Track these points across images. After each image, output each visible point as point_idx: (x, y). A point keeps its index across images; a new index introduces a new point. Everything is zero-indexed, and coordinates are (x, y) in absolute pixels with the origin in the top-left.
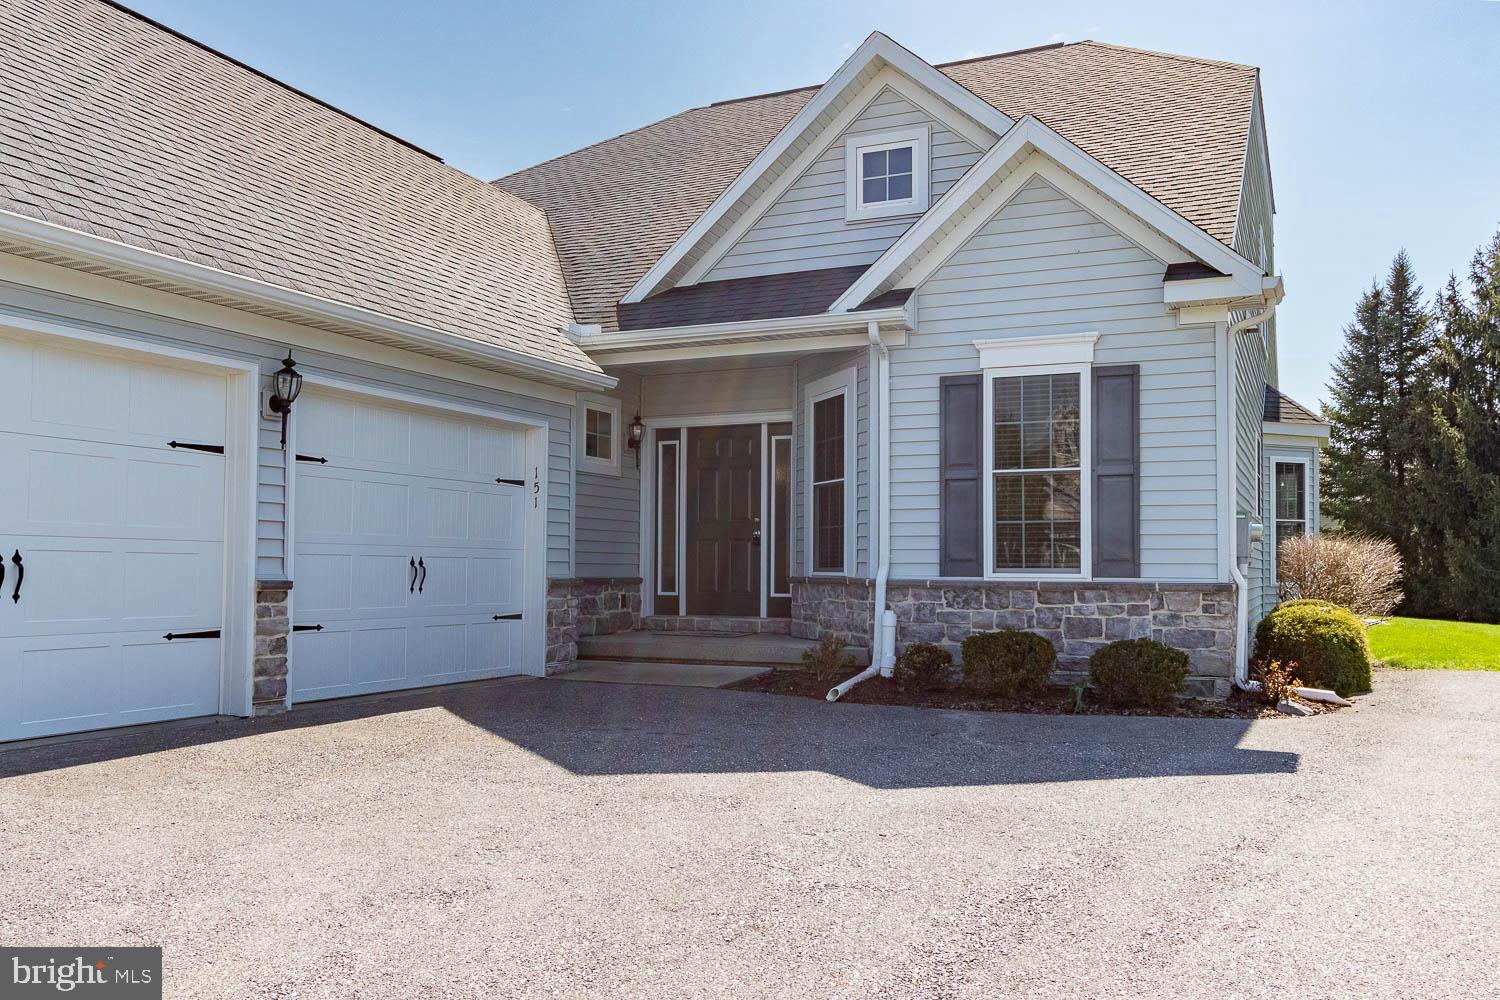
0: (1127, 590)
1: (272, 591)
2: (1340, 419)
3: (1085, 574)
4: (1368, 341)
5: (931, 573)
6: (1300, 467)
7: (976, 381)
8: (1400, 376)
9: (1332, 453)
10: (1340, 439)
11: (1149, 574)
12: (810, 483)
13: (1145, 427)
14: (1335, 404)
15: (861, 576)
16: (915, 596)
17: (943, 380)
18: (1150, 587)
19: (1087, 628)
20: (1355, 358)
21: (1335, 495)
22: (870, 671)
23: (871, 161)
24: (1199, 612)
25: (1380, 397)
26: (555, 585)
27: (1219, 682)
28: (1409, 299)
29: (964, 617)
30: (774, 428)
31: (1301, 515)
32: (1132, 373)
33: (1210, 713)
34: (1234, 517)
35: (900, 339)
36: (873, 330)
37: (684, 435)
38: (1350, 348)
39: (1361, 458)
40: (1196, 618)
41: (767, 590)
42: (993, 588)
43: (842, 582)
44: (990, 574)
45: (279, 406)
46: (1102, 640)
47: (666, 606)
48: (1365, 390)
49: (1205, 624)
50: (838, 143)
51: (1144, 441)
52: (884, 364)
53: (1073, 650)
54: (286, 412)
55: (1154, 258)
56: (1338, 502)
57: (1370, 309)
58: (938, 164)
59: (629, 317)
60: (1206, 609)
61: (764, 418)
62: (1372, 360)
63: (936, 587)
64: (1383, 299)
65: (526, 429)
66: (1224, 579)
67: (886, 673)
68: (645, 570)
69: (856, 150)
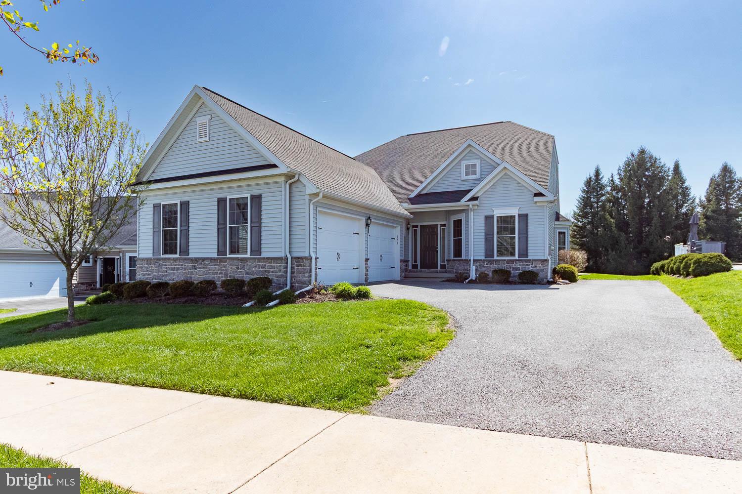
0: (526, 261)
1: (367, 260)
2: (579, 216)
3: (517, 257)
4: (587, 192)
5: (483, 258)
6: (564, 233)
7: (493, 217)
8: (597, 203)
9: (576, 226)
10: (579, 221)
11: (530, 258)
12: (452, 238)
13: (529, 227)
14: (577, 211)
15: (467, 258)
16: (479, 263)
17: (485, 216)
18: (530, 260)
19: (517, 269)
20: (584, 197)
21: (577, 238)
22: (470, 279)
23: (467, 167)
24: (540, 265)
25: (591, 209)
26: (401, 261)
27: (545, 279)
28: (600, 180)
29: (490, 267)
30: (441, 225)
31: (565, 245)
32: (526, 216)
33: (543, 284)
34: (548, 245)
35: (476, 207)
36: (471, 206)
37: (419, 227)
38: (582, 194)
39: (585, 227)
40: (540, 266)
41: (440, 263)
42: (496, 261)
43: (462, 260)
44: (496, 258)
45: (367, 225)
46: (520, 271)
47: (415, 267)
48: (587, 207)
49: (542, 267)
50: (460, 162)
51: (529, 230)
52: (472, 213)
53: (514, 273)
54: (369, 226)
55: (532, 192)
56: (578, 240)
57: (588, 183)
58: (483, 170)
59: (413, 201)
60: (542, 264)
61: (439, 223)
62: (589, 198)
63: (484, 261)
64: (592, 179)
65: (395, 227)
66: (546, 258)
67: (474, 279)
68: (410, 259)
69: (464, 164)
